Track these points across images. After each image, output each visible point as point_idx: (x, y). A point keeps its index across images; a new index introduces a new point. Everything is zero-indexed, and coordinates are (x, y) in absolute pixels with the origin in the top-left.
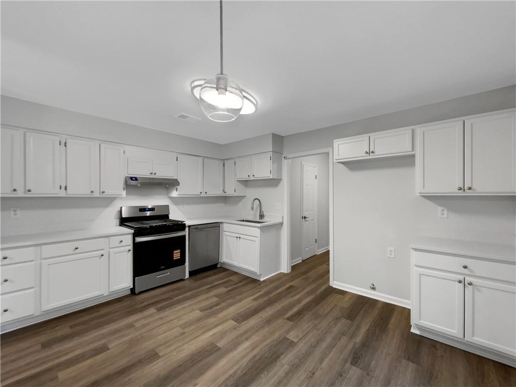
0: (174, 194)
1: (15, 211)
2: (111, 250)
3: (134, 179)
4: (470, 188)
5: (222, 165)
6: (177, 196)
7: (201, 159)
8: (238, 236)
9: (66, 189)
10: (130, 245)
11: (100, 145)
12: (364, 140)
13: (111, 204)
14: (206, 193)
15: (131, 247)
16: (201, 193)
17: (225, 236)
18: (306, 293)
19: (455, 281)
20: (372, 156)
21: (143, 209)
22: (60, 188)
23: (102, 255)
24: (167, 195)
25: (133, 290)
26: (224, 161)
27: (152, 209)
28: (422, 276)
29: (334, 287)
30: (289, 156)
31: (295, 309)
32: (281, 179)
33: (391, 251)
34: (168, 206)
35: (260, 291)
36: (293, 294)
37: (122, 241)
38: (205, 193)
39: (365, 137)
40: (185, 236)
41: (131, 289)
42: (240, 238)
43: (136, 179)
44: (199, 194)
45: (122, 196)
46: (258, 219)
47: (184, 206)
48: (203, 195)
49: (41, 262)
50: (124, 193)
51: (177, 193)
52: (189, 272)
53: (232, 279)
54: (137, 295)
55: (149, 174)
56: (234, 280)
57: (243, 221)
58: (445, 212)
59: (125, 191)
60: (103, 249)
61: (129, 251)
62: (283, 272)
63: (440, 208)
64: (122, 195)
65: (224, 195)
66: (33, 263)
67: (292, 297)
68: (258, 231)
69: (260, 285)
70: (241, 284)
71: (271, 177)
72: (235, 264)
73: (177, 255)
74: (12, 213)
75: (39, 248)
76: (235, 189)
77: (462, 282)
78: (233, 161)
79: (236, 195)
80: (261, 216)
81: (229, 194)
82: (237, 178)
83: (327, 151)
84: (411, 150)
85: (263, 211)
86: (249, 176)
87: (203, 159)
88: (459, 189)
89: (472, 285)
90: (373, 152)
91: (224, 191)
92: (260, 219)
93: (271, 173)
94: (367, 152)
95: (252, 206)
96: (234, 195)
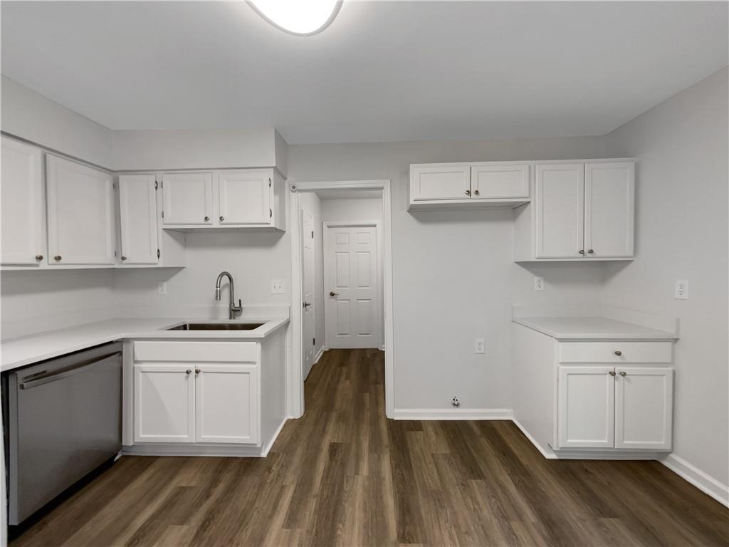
4: (591, 252)
5: (109, 184)
7: (36, 154)
8: (192, 367)
12: (463, 172)
14: (58, 258)
16: (40, 258)
17: (140, 377)
18: (371, 451)
19: (606, 374)
20: (474, 199)
26: (115, 178)
28: (569, 376)
29: (396, 419)
30: (300, 185)
31: (390, 502)
32: (284, 232)
33: (480, 344)
35: (283, 488)
36: (351, 464)
38: (52, 261)
39: (465, 166)
42: (197, 372)
44: (35, 261)
46: (224, 318)
48: (43, 265)
52: (11, 528)
53: (183, 484)
56: (193, 484)
57: (184, 327)
58: (542, 283)
62: (292, 418)
63: (536, 278)
65: (116, 266)
67: (357, 473)
68: (257, 347)
69: (269, 469)
70: (221, 487)
71: (272, 225)
72: (184, 437)
76: (158, 251)
77: (613, 374)
78: (152, 179)
79: (160, 265)
80: (235, 311)
81: (133, 262)
82: (165, 222)
83: (381, 185)
84: (527, 196)
85: (240, 301)
86: (206, 219)
87: (45, 156)
88: (582, 252)
89: (624, 374)
90: (477, 192)
91: (117, 253)
92: (230, 318)
93: (271, 216)
94: (469, 192)
95: (217, 291)
96: (156, 264)
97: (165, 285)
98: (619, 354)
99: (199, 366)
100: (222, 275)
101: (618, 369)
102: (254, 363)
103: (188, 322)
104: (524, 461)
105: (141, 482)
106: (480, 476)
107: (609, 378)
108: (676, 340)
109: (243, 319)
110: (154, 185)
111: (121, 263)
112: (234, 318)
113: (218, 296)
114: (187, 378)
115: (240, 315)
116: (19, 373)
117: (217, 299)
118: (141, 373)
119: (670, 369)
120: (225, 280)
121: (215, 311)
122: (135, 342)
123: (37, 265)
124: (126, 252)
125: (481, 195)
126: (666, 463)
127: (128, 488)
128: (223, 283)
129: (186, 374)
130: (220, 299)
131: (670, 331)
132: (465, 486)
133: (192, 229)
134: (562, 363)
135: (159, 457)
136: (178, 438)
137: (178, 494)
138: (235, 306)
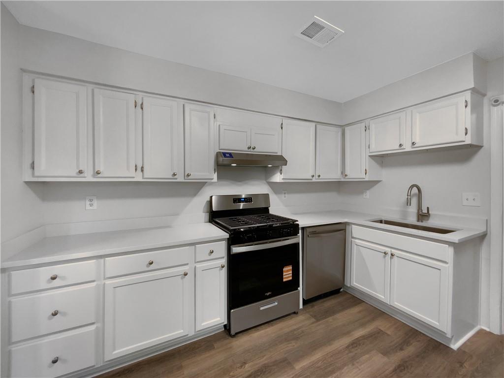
0: (278, 178)
1: (91, 200)
2: (198, 265)
3: (228, 155)
5: (340, 134)
6: (282, 181)
7: (314, 124)
8: (388, 250)
9: (142, 171)
10: (223, 258)
11: (184, 105)
13: (199, 193)
14: (319, 176)
15: (224, 261)
16: (313, 176)
17: (355, 248)
21: (237, 200)
22: (136, 170)
23: (186, 274)
24: (266, 180)
25: (227, 328)
26: (343, 128)
27: (248, 200)
32: (482, 147)
34: (268, 195)
37: (213, 252)
38: (317, 177)
40: (297, 245)
41: (225, 326)
42: (392, 255)
43: (231, 155)
44: (311, 178)
45: (212, 181)
46: (412, 219)
47: (286, 195)
48: (314, 180)
49: (105, 284)
50: (215, 176)
51: (282, 176)
52: (303, 299)
54: (233, 336)
55: (247, 149)
56: (389, 332)
57: (381, 222)
59: (216, 173)
60: (187, 264)
61: (223, 267)
64: (212, 179)
65: (342, 180)
66: (94, 284)
68: (450, 251)
71: (468, 142)
72: (381, 297)
73: (287, 274)
74: (88, 203)
75: (102, 260)
76: (366, 170)
78: (363, 125)
79: (367, 179)
80: (423, 216)
81: (351, 177)
82: (371, 151)
85: (428, 208)
86: (401, 145)
87: (316, 126)
91: (343, 173)
92: (418, 221)
93: (466, 134)
95: (408, 198)
96: (364, 178)
97: (368, 192)
99: (394, 251)
100: (413, 186)
102: (446, 262)
103: (383, 219)
105: (355, 310)
109: (431, 223)
110: (364, 128)
111: (344, 178)
112: (422, 222)
113: (408, 203)
114: (385, 257)
115: (428, 220)
116: (308, 229)
117: (408, 205)
118: (355, 246)
120: (415, 190)
121: (405, 214)
122: (353, 226)
123: (311, 180)
124: (348, 172)
127: (348, 310)
128: (412, 193)
129: (384, 254)
130: (410, 205)
133: (387, 154)
135: (364, 302)
136: (377, 295)
137: (379, 333)
138: (423, 212)
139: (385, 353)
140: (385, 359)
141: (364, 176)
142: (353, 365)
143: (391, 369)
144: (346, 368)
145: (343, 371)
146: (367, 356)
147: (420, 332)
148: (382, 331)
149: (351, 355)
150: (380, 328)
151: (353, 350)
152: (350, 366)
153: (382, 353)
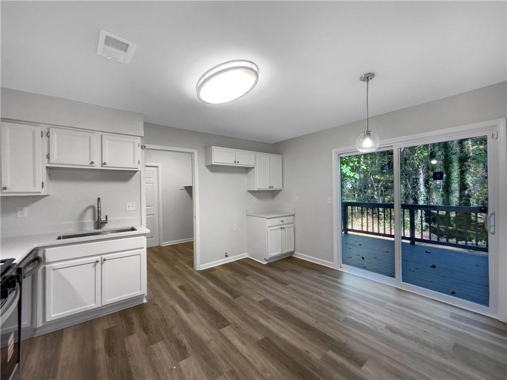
4: (272, 187)
8: (99, 258)
12: (233, 153)
20: (236, 165)
28: (270, 231)
29: (201, 270)
33: (235, 226)
39: (234, 150)
42: (104, 260)
58: (256, 199)
63: (254, 197)
67: (201, 290)
71: (139, 169)
72: (91, 306)
77: (281, 228)
78: (37, 129)
82: (49, 162)
83: (192, 152)
84: (254, 165)
85: (106, 216)
86: (93, 163)
88: (270, 187)
89: (283, 228)
90: (238, 162)
93: (139, 164)
94: (235, 162)
96: (40, 193)
97: (26, 209)
98: (282, 221)
99: (104, 257)
101: (282, 226)
102: (143, 248)
103: (61, 235)
104: (259, 267)
106: (247, 275)
107: (280, 230)
108: (294, 215)
110: (40, 134)
118: (51, 271)
119: (293, 225)
122: (46, 249)
124: (6, 184)
125: (239, 163)
126: (294, 256)
129: (93, 264)
131: (293, 213)
132: (245, 279)
134: (269, 227)
136: (87, 307)
137: (109, 331)
138: (102, 220)
139: (130, 333)
140: (135, 335)
141: (41, 190)
142: (130, 356)
143: (144, 334)
144: (130, 362)
145: (132, 364)
146: (127, 345)
147: (125, 310)
148: (109, 329)
149: (119, 355)
150: (105, 328)
151: (115, 353)
152: (130, 358)
153: (130, 335)
